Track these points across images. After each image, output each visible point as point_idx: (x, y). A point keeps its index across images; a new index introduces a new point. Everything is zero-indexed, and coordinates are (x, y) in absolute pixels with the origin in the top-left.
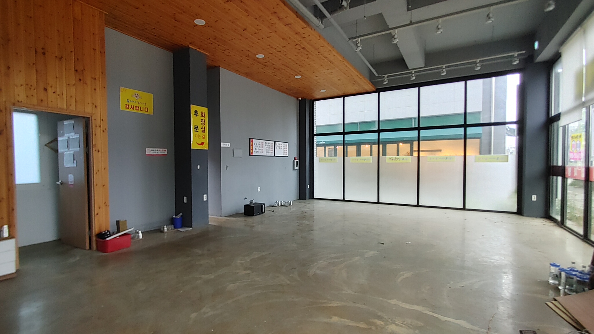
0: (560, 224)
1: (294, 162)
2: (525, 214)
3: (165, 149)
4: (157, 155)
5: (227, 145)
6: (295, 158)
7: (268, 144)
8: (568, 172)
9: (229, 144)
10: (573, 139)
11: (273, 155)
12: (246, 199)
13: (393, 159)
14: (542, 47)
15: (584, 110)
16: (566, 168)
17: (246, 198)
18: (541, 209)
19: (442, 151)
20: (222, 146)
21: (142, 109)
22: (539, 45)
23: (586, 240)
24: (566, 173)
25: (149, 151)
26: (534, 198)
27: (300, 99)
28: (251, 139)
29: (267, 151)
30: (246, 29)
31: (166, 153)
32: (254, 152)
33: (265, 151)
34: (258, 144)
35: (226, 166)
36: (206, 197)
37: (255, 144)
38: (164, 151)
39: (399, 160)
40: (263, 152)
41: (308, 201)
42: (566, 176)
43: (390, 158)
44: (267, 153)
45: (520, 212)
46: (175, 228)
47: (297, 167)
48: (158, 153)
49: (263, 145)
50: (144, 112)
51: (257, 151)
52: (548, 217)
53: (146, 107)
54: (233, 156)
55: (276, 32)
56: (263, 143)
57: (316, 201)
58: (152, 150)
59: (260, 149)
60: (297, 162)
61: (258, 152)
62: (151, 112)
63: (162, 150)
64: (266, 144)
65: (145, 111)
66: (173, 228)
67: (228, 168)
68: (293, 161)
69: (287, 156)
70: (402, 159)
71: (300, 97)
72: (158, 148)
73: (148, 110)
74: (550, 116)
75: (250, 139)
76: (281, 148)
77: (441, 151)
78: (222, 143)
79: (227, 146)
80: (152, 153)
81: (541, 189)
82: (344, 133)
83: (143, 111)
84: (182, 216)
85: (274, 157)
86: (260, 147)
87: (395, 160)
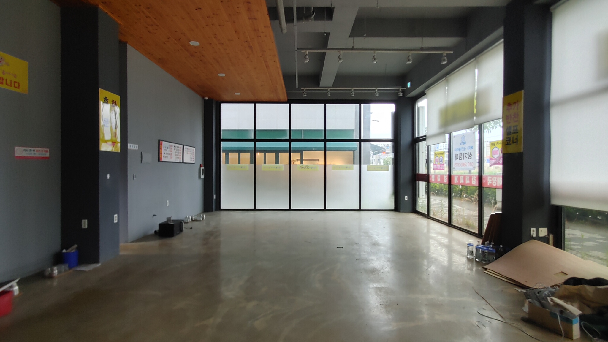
0: (427, 216)
1: (200, 170)
2: (401, 211)
3: (46, 149)
4: (33, 157)
5: (134, 146)
6: (201, 165)
7: (177, 148)
8: (432, 179)
9: (137, 146)
10: (436, 155)
11: (182, 161)
12: (154, 217)
13: (303, 168)
14: (413, 87)
15: (447, 136)
16: (430, 176)
17: (154, 215)
18: (410, 206)
19: (320, 160)
20: (129, 148)
21: (9, 83)
22: (411, 85)
23: (450, 225)
24: (430, 179)
25: (20, 152)
26: (406, 198)
27: (207, 98)
28: (161, 141)
29: (176, 156)
30: (200, 9)
31: (48, 155)
32: (164, 156)
33: (174, 156)
34: (167, 147)
35: (134, 175)
36: (117, 218)
37: (165, 147)
38: (44, 153)
39: (309, 168)
40: (172, 158)
41: (214, 213)
42: (430, 181)
43: (301, 167)
44: (176, 159)
45: (397, 209)
46: (70, 267)
47: (203, 175)
48: (34, 154)
49: (172, 149)
50: (12, 89)
51: (167, 155)
52: (415, 211)
53: (16, 81)
54: (141, 162)
55: (234, 22)
56: (172, 146)
57: (223, 213)
58: (25, 150)
59: (169, 154)
60: (203, 169)
61: (167, 157)
62: (24, 87)
63: (42, 151)
64: (175, 148)
65: (15, 87)
66: (67, 268)
67: (135, 177)
68: (199, 168)
69: (194, 162)
70: (311, 167)
71: (207, 97)
72: (36, 147)
73: (19, 86)
74: (415, 137)
75: (159, 141)
76: (189, 154)
77: (318, 160)
78: (129, 145)
79: (135, 148)
80: (25, 154)
81: (410, 191)
82: (255, 140)
83: (11, 86)
84: (77, 248)
85: (182, 164)
86: (169, 151)
87: (305, 168)
